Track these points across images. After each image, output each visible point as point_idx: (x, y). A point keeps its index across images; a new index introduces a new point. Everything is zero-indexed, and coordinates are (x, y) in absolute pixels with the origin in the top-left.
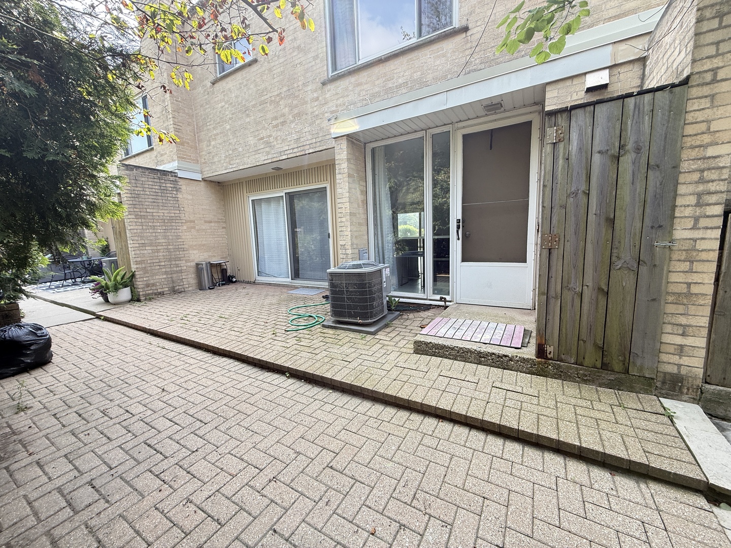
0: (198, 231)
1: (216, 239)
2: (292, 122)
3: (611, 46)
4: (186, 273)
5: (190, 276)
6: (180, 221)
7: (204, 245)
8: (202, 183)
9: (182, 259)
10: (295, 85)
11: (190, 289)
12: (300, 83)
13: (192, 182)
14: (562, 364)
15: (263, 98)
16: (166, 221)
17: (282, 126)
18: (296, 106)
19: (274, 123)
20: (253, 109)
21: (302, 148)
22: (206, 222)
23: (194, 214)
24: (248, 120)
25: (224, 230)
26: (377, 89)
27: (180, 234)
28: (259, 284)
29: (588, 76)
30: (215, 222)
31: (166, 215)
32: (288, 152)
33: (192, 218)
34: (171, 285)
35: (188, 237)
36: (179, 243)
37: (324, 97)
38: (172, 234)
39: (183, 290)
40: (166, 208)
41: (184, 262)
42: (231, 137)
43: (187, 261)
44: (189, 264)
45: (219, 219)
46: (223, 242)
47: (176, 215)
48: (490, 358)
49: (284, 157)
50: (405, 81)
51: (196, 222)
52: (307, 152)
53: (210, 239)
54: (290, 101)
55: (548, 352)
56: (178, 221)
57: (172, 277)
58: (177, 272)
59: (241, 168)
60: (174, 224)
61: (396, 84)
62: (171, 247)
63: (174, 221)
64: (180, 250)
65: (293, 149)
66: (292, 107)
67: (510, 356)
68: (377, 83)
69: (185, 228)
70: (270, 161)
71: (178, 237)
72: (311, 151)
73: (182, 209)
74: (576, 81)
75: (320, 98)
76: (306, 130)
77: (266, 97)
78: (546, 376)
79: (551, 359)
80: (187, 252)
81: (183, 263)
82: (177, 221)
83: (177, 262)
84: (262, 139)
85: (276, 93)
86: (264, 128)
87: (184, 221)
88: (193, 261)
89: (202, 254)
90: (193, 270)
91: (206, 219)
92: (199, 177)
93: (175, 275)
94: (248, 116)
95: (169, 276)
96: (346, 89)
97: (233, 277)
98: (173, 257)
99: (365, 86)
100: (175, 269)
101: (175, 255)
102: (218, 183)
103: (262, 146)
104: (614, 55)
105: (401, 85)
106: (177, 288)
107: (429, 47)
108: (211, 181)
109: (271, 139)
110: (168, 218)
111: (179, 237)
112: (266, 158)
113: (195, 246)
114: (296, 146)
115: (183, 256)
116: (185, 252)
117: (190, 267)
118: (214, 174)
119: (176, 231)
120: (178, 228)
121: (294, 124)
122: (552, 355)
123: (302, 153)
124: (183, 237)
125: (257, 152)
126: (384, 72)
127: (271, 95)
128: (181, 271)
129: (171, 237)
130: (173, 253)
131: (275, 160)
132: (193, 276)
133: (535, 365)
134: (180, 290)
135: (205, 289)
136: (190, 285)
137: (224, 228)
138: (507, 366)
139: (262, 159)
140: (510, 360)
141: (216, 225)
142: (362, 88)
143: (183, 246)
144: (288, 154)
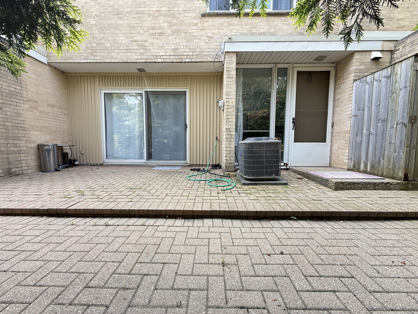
0: (41, 112)
1: (58, 123)
2: (170, 35)
3: (382, 42)
4: (25, 155)
5: (30, 158)
6: (21, 98)
7: (46, 128)
8: (47, 67)
9: (21, 138)
10: (176, 9)
11: (29, 171)
12: (181, 9)
13: (36, 62)
14: (415, 182)
15: (140, 9)
16: (4, 94)
17: (160, 36)
18: (175, 25)
19: (151, 31)
20: (127, 15)
21: (179, 57)
22: (49, 105)
23: (38, 94)
24: (120, 22)
25: (66, 116)
26: (245, 31)
27: (21, 112)
28: (108, 166)
29: (373, 52)
30: (58, 107)
31: (4, 87)
32: (165, 57)
33: (35, 98)
34: (6, 167)
35: (29, 117)
36: (19, 122)
37: (202, 24)
38: (11, 110)
39: (21, 172)
40: (5, 80)
41: (24, 142)
42: (96, 32)
43: (27, 141)
44: (29, 145)
45: (61, 105)
46: (64, 127)
47: (17, 91)
48: (380, 185)
49: (160, 60)
50: (264, 32)
51: (39, 103)
52: (184, 61)
53: (53, 123)
54: (169, 19)
55: (409, 177)
56: (19, 98)
57: (8, 158)
58: (15, 152)
59: (107, 61)
60: (14, 100)
61: (258, 32)
62: (9, 124)
63: (14, 97)
64: (20, 128)
65: (170, 56)
66: (171, 24)
67: (391, 182)
68: (245, 27)
69: (27, 106)
70: (144, 61)
71: (18, 115)
72: (187, 60)
73: (25, 86)
74: (367, 54)
75: (199, 25)
76: (184, 44)
77: (144, 9)
78: (408, 190)
79: (410, 181)
80: (28, 132)
81: (22, 143)
82: (17, 97)
83: (16, 142)
84: (136, 41)
85: (155, 9)
86: (139, 33)
87: (26, 100)
88: (34, 142)
89: (43, 136)
90: (33, 151)
91: (49, 102)
92: (45, 60)
93: (11, 156)
94: (120, 18)
95: (4, 156)
96: (222, 25)
97: (75, 160)
98: (11, 135)
99: (237, 27)
100: (13, 149)
101: (13, 134)
102: (62, 72)
103: (136, 47)
104: (383, 46)
105: (262, 33)
106: (14, 170)
107: (280, 17)
108: (55, 68)
109: (147, 44)
110: (8, 91)
111: (20, 115)
112: (140, 57)
113: (37, 126)
114: (173, 54)
115: (23, 135)
116: (25, 132)
117: (31, 148)
118: (68, 61)
119: (16, 107)
120: (18, 104)
121: (171, 37)
122: (411, 179)
123: (178, 61)
124: (24, 116)
125: (128, 50)
126: (251, 22)
127: (149, 9)
128: (20, 152)
129: (9, 113)
130: (11, 131)
131: (149, 61)
132: (33, 158)
133: (403, 185)
134: (17, 173)
135: (50, 171)
136: (30, 168)
137: (65, 114)
138: (389, 188)
139: (134, 57)
140: (391, 185)
141: (59, 110)
142: (234, 27)
143: (23, 126)
144: (164, 59)
